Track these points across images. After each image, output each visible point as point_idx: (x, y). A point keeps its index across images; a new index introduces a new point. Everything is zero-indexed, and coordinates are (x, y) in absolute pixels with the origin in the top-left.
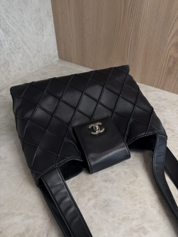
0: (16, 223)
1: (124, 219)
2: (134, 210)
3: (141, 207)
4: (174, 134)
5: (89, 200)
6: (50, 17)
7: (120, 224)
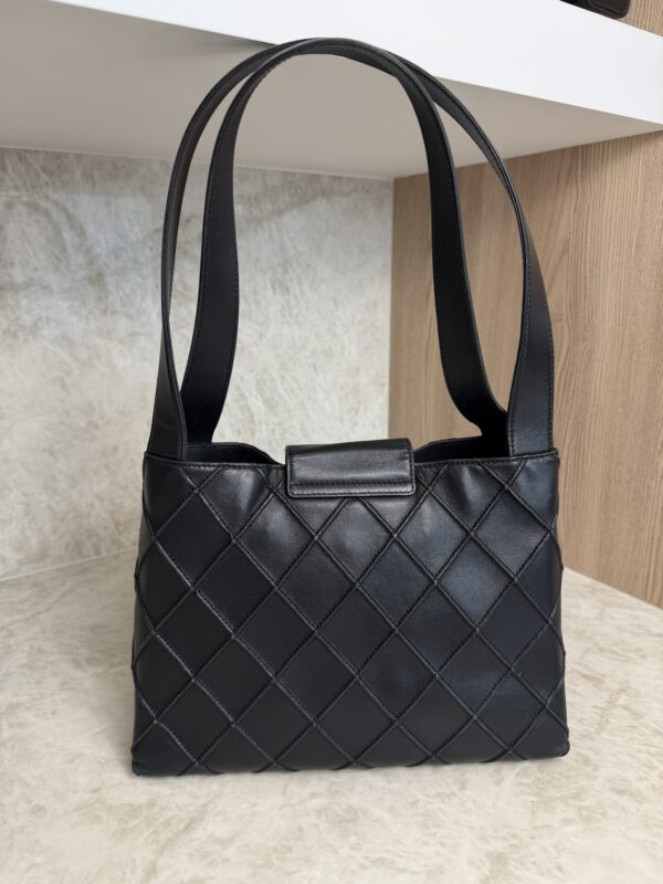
1: (380, 862)
2: (416, 853)
3: (437, 854)
4: (636, 723)
5: (313, 795)
6: (383, 385)
7: (364, 867)
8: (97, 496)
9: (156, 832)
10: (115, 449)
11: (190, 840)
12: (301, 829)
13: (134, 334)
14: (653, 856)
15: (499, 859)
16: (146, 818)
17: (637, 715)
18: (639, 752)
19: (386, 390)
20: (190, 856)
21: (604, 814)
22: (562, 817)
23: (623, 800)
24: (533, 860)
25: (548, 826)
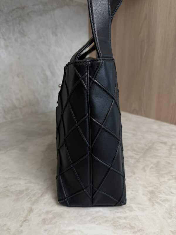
0: (20, 184)
9: (30, 198)
10: (2, 86)
13: (7, 46)
16: (26, 194)
20: (45, 204)
22: (167, 179)
25: (164, 182)
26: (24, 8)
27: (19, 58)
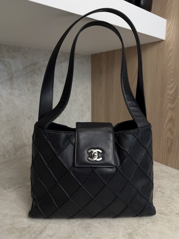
0: (24, 222)
2: (107, 235)
3: (113, 234)
4: (163, 195)
6: (89, 109)
8: (10, 141)
9: (31, 235)
10: (15, 127)
11: (42, 237)
12: (74, 231)
13: (20, 95)
14: (171, 230)
15: (130, 234)
16: (28, 231)
17: (163, 193)
18: (165, 202)
19: (91, 111)
21: (157, 220)
22: (146, 222)
23: (162, 216)
24: (140, 234)
25: (143, 224)
26: (36, 64)
27: (31, 104)
